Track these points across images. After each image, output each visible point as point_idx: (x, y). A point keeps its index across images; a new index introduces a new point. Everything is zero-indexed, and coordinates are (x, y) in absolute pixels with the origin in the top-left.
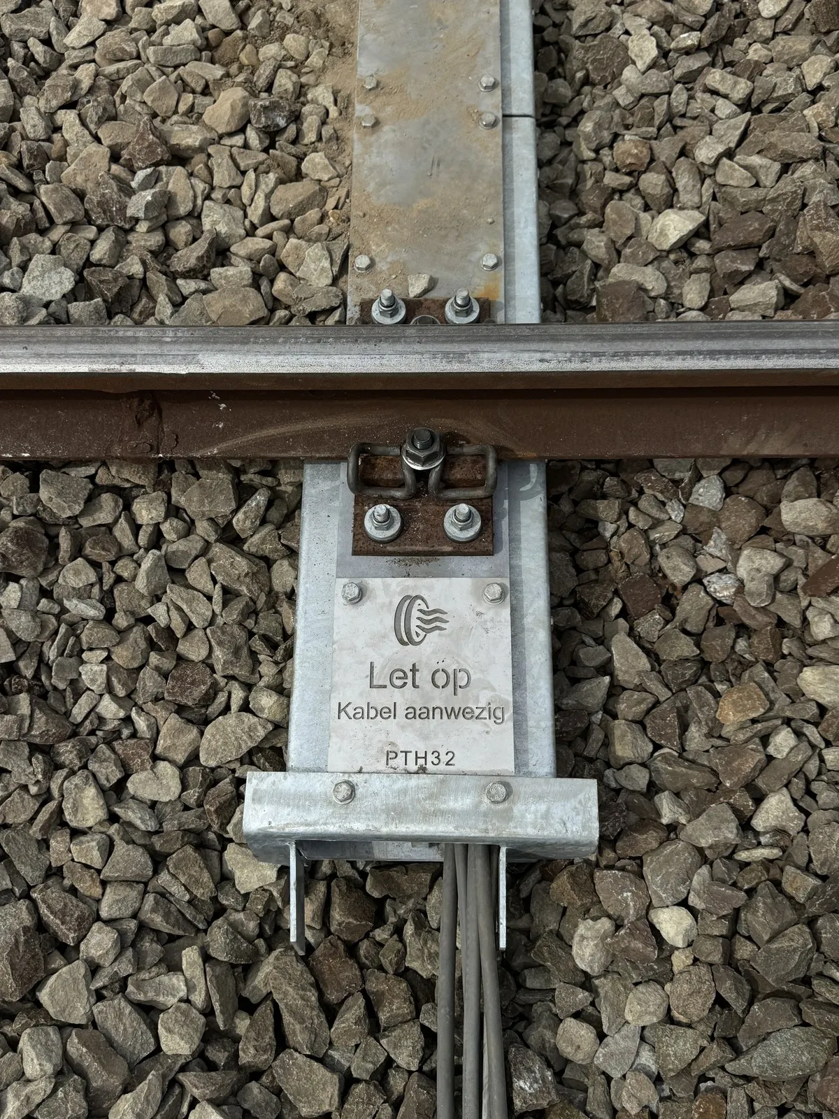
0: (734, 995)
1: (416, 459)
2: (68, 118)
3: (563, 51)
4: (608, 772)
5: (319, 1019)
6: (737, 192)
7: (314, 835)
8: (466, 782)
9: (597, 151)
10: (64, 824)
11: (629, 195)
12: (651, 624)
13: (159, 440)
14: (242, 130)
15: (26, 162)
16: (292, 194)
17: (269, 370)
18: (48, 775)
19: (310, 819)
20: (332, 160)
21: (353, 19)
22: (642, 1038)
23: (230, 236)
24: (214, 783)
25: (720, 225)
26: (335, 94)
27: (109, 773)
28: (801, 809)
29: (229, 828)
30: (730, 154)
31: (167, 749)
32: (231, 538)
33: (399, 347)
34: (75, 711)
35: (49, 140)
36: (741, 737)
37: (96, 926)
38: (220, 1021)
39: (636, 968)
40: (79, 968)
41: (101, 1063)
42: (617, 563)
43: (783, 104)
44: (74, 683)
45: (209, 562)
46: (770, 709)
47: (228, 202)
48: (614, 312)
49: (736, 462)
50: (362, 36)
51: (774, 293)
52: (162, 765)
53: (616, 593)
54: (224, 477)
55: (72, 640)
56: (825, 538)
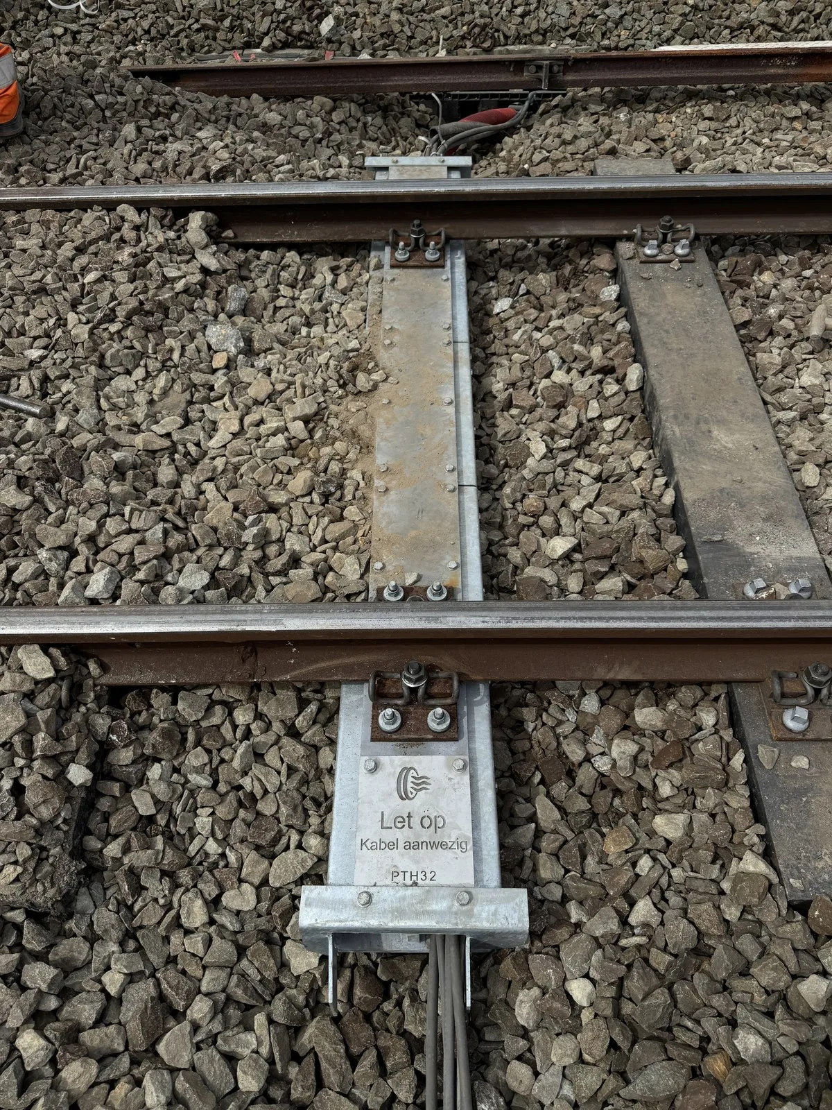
0: (621, 1038)
1: (410, 680)
2: (209, 487)
3: (493, 449)
4: (536, 889)
5: (346, 1065)
6: (596, 527)
7: (344, 929)
8: (442, 892)
9: (513, 504)
10: (180, 926)
11: (533, 528)
12: (560, 789)
13: (254, 671)
14: (310, 494)
15: (183, 511)
16: (338, 528)
17: (324, 628)
18: (172, 892)
19: (342, 917)
20: (361, 510)
21: (373, 434)
22: (564, 1076)
23: (301, 552)
24: (278, 898)
25: (587, 545)
26: (363, 474)
27: (211, 890)
28: (659, 909)
29: (288, 929)
30: (590, 506)
31: (248, 874)
32: (294, 733)
33: (400, 614)
34: (191, 848)
35: (197, 499)
36: (619, 863)
37: (198, 998)
38: (279, 1066)
39: (557, 1023)
40: (186, 1026)
41: (199, 1096)
42: (536, 748)
43: (620, 478)
44: (190, 829)
45: (280, 748)
46: (636, 844)
47: (301, 533)
48: (527, 594)
49: (606, 684)
50: (378, 442)
51: (620, 584)
52: (245, 886)
53: (537, 768)
54: (291, 694)
55: (191, 801)
56: (664, 732)
